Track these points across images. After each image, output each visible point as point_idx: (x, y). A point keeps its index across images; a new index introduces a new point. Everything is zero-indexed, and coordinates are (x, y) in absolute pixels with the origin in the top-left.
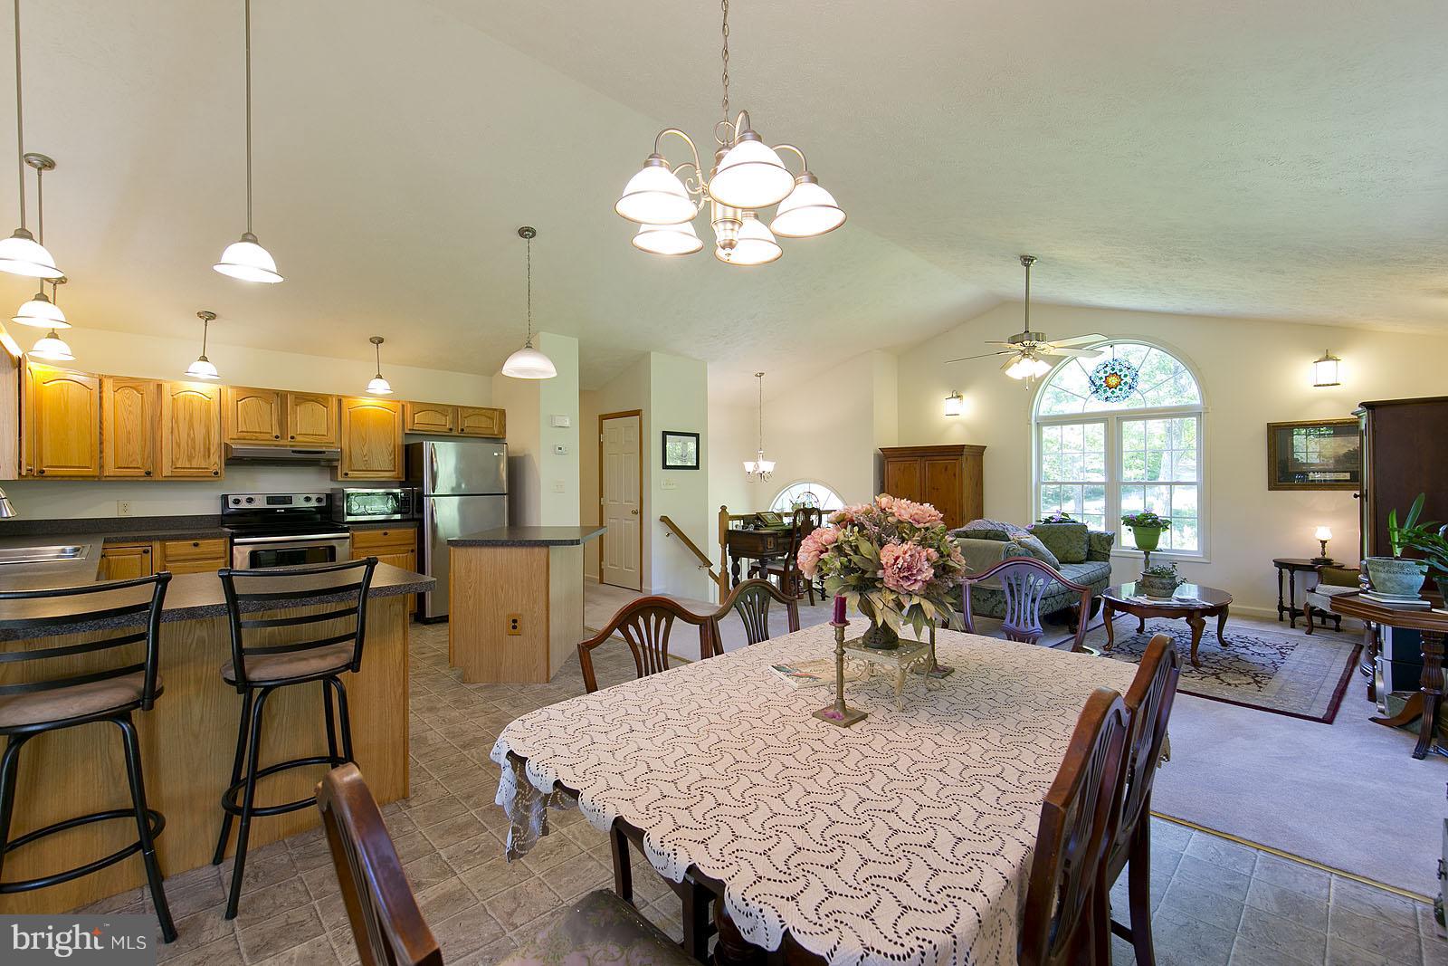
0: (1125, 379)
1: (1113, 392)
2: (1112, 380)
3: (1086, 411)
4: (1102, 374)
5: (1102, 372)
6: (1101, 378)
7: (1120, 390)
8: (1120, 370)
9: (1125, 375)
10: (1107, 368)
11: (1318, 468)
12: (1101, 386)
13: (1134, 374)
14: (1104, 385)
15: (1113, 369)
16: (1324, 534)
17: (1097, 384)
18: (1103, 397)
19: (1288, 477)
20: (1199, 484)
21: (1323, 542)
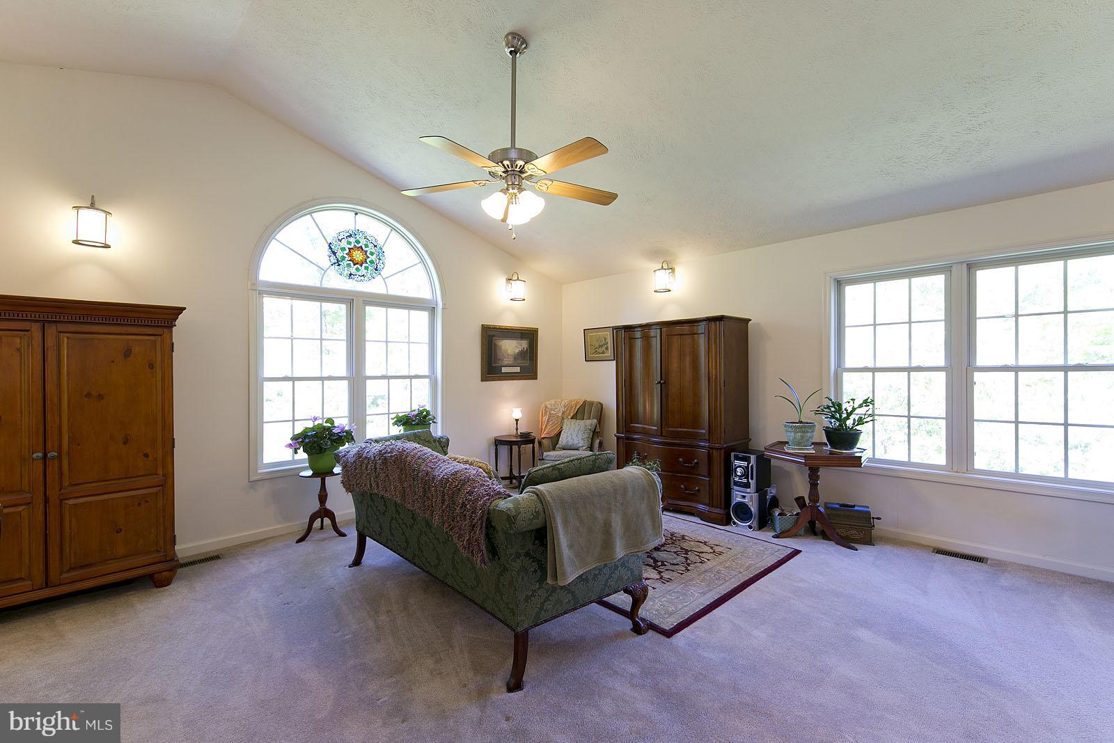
0: (372, 258)
1: (357, 269)
2: (356, 255)
4: (345, 244)
5: (345, 241)
6: (343, 249)
7: (366, 268)
8: (367, 246)
9: (372, 254)
10: (352, 240)
11: (506, 363)
12: (343, 258)
13: (381, 254)
14: (348, 258)
15: (358, 242)
16: (517, 414)
17: (339, 254)
18: (346, 272)
19: (491, 369)
20: (432, 377)
21: (517, 420)
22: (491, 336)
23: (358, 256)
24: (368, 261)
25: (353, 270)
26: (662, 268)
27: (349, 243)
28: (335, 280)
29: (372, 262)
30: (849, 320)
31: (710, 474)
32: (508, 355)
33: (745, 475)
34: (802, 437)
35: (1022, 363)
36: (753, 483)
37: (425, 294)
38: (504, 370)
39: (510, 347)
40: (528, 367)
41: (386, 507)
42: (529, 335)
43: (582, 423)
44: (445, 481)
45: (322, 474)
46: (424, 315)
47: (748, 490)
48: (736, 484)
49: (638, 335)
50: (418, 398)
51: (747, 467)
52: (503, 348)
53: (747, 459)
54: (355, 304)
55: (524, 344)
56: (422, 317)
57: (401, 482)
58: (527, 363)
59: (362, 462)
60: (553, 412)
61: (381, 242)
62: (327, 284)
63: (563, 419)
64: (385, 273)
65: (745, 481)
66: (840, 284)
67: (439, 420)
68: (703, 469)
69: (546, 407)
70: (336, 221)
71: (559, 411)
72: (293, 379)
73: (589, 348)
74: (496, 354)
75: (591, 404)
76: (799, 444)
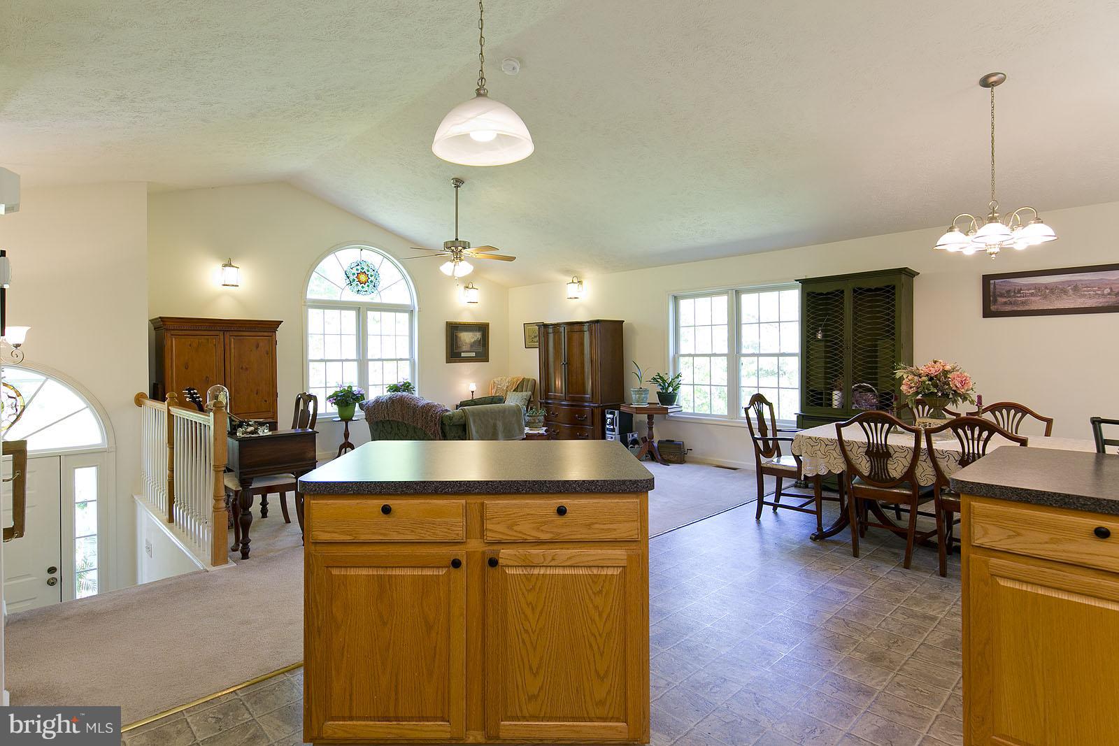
0: (372, 278)
1: (363, 287)
2: (362, 277)
3: (343, 299)
4: (354, 271)
5: (355, 269)
6: (354, 274)
7: (368, 286)
8: (368, 271)
9: (371, 276)
10: (359, 267)
11: (464, 349)
12: (354, 280)
13: (377, 275)
14: (356, 280)
15: (363, 269)
16: (473, 387)
17: (351, 278)
18: (356, 289)
19: (454, 354)
20: (411, 360)
21: (473, 392)
22: (453, 330)
23: (363, 278)
24: (369, 281)
25: (360, 288)
26: (573, 282)
27: (357, 270)
28: (350, 295)
29: (372, 282)
30: (682, 323)
31: (593, 424)
32: (466, 343)
33: (612, 424)
34: (639, 397)
35: (762, 352)
36: (617, 429)
37: (407, 301)
38: (463, 355)
39: (467, 338)
40: (482, 353)
41: (392, 428)
42: (483, 329)
43: (520, 394)
44: (423, 407)
45: (346, 419)
46: (406, 315)
47: (614, 433)
48: (608, 429)
49: (551, 330)
50: (403, 374)
51: (613, 418)
52: (462, 338)
53: (613, 413)
54: (361, 310)
55: (478, 335)
56: (404, 317)
57: (401, 411)
58: (480, 349)
59: (379, 405)
60: (499, 386)
61: (376, 268)
62: (344, 299)
63: (507, 391)
64: (379, 288)
65: (612, 427)
66: (676, 299)
67: (416, 389)
68: (589, 421)
69: (494, 383)
70: (349, 256)
71: (505, 385)
72: (326, 361)
73: (527, 337)
74: (456, 343)
75: (528, 380)
76: (638, 402)
